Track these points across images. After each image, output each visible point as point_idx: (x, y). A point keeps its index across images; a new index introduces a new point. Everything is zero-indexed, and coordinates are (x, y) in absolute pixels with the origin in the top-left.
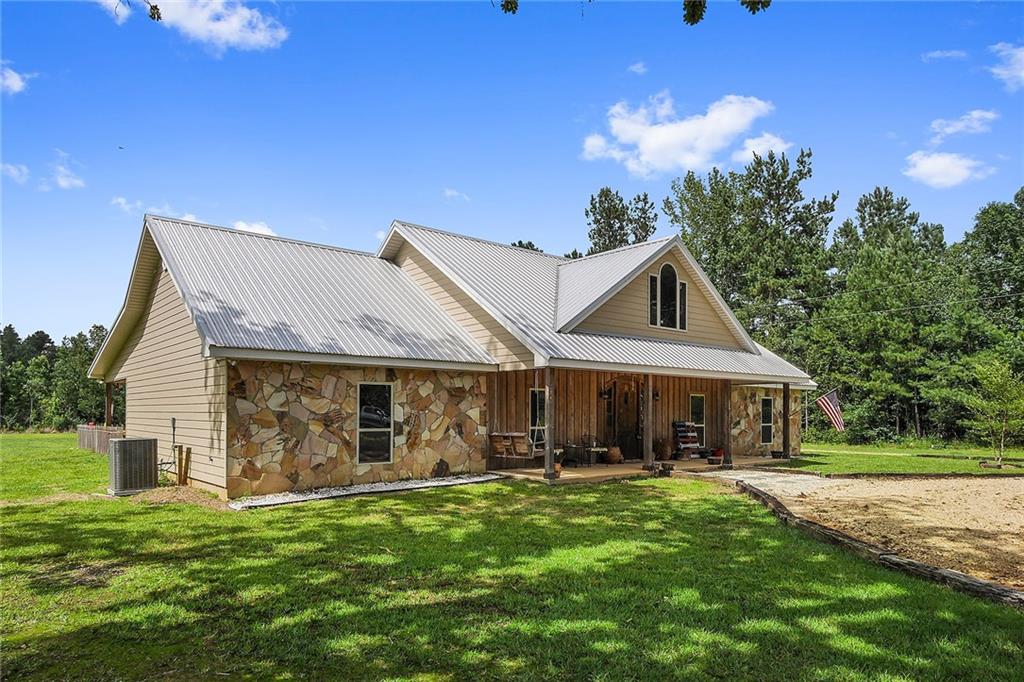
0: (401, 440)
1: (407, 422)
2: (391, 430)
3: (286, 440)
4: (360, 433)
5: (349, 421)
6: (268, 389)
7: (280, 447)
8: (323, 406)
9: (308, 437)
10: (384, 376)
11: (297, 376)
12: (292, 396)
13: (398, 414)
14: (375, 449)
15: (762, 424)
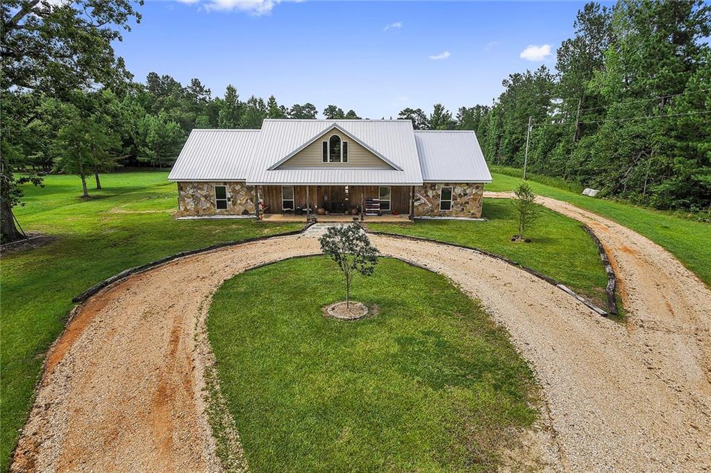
0: (230, 203)
1: (232, 197)
2: (227, 200)
3: (195, 202)
4: (217, 200)
5: (212, 197)
6: (188, 189)
7: (193, 204)
8: (204, 193)
9: (201, 201)
10: (223, 184)
11: (196, 185)
12: (195, 190)
13: (228, 195)
14: (222, 205)
15: (441, 201)
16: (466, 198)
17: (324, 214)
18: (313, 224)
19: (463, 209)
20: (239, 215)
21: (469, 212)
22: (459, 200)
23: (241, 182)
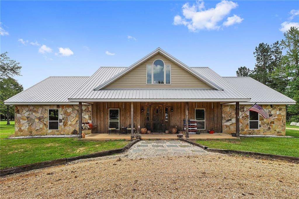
0: (62, 124)
1: (63, 119)
2: (59, 121)
3: (29, 123)
4: (49, 122)
5: (45, 119)
6: (24, 111)
7: (28, 125)
8: (39, 115)
9: (35, 123)
10: (56, 107)
11: (31, 108)
12: (31, 113)
13: (60, 117)
14: (53, 126)
15: (249, 121)
16: (272, 119)
17: (146, 133)
18: (138, 141)
19: (269, 128)
20: (68, 135)
21: (275, 131)
22: (265, 120)
23: (72, 105)
